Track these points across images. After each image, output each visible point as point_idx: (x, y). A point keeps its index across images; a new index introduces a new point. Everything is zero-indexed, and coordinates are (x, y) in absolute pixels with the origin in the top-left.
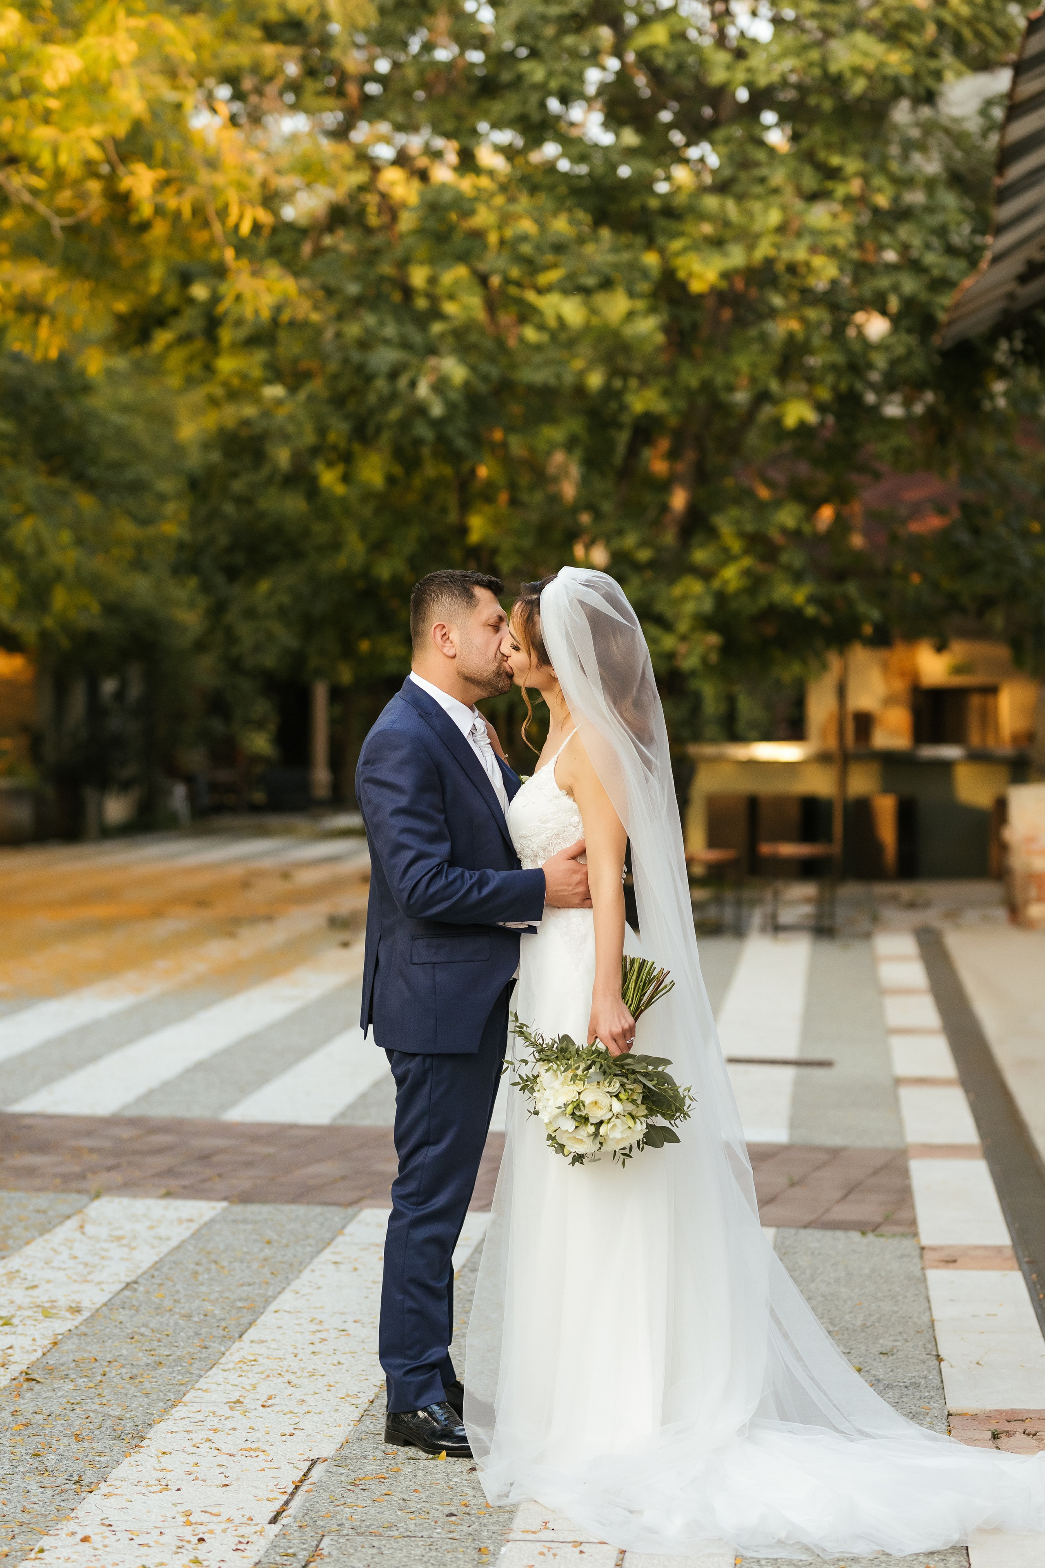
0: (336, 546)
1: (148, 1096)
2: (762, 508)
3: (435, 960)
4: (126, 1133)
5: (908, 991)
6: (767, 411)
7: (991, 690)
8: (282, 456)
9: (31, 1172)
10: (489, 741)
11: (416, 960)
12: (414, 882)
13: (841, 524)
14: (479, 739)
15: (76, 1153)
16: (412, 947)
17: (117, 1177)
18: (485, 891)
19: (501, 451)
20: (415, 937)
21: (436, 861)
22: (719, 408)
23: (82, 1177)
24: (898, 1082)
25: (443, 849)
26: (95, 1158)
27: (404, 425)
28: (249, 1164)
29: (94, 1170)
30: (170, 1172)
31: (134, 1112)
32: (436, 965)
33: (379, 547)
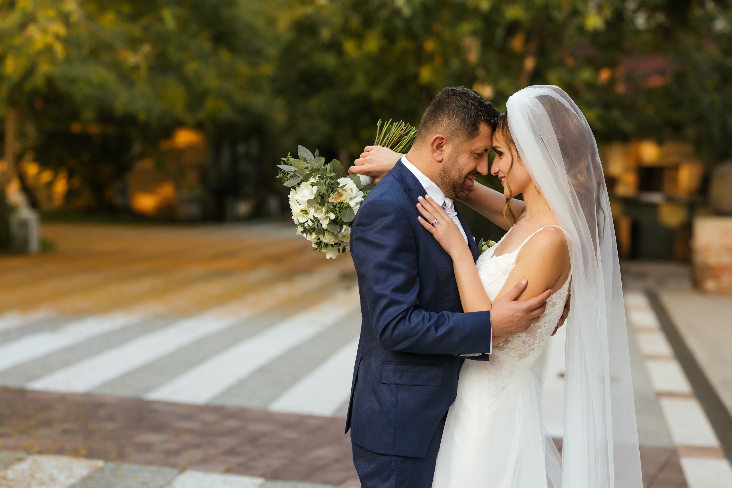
0: (351, 81)
1: (228, 391)
2: (573, 71)
3: (399, 382)
4: (210, 418)
5: (646, 330)
6: (576, 22)
7: (676, 168)
8: (325, 34)
9: (147, 447)
10: (456, 214)
11: (384, 381)
12: (386, 323)
13: (612, 81)
14: (448, 212)
15: (179, 432)
16: (382, 370)
17: (197, 454)
18: (442, 331)
19: (438, 36)
20: (385, 363)
21: (404, 307)
22: (550, 19)
23: (177, 453)
24: (660, 395)
25: (410, 298)
26: (187, 438)
27: (389, 20)
28: (280, 446)
29: (186, 447)
30: (232, 452)
31: (218, 402)
32: (400, 386)
33: (374, 83)
